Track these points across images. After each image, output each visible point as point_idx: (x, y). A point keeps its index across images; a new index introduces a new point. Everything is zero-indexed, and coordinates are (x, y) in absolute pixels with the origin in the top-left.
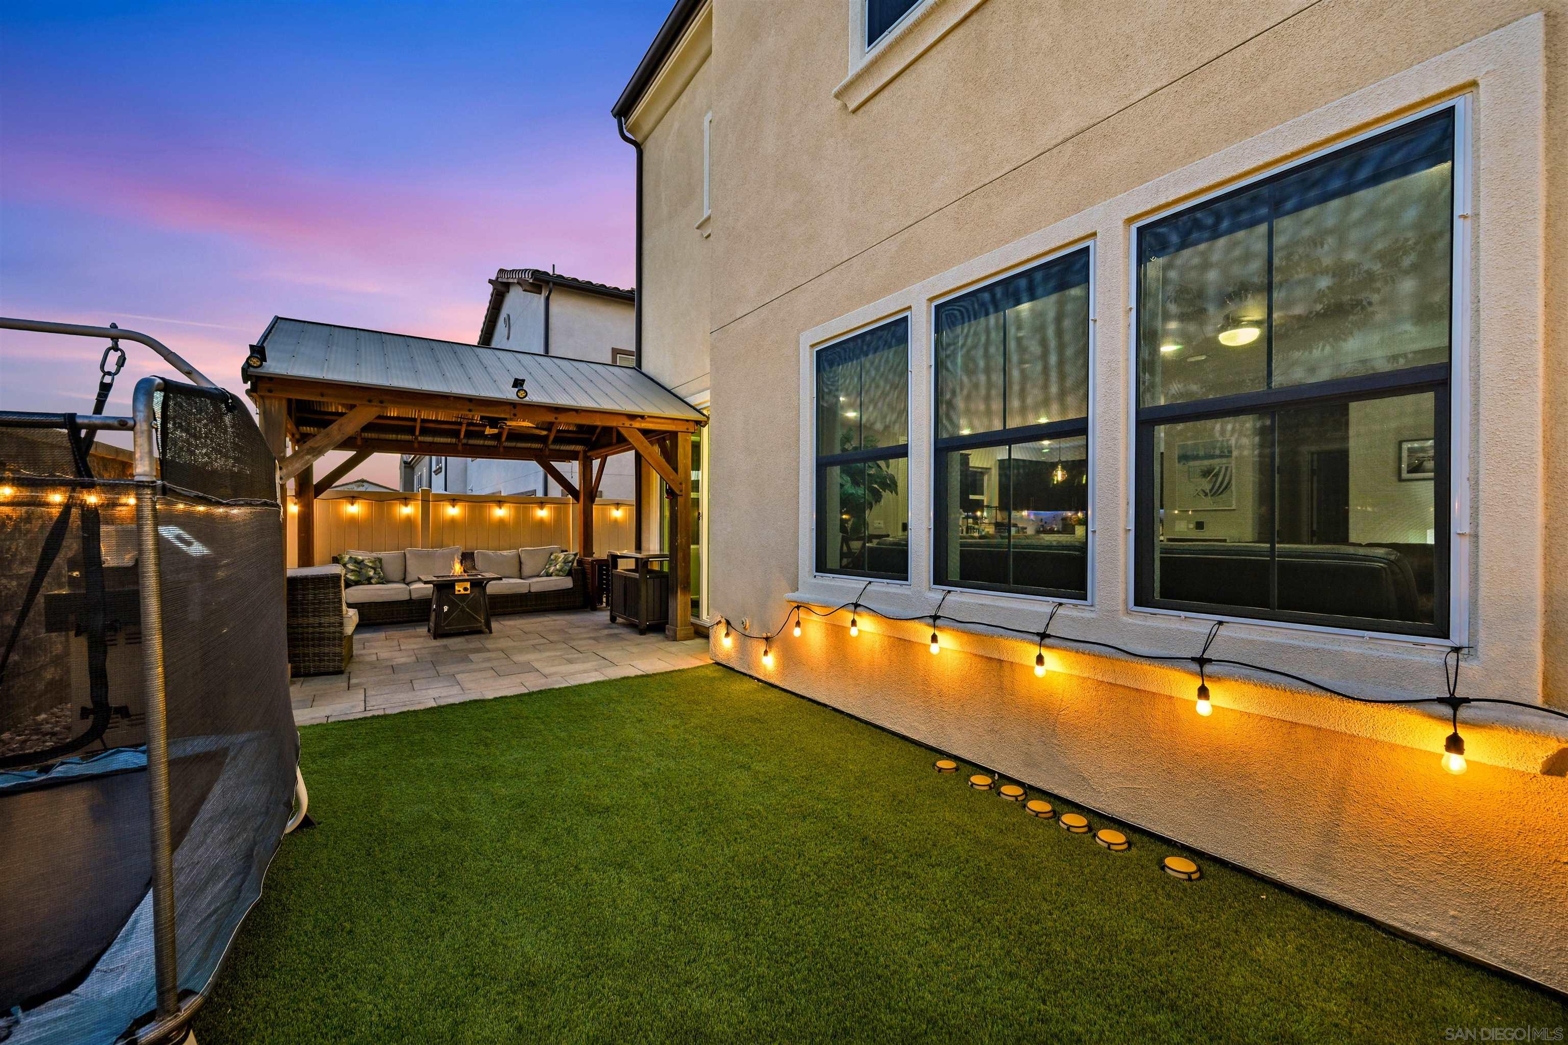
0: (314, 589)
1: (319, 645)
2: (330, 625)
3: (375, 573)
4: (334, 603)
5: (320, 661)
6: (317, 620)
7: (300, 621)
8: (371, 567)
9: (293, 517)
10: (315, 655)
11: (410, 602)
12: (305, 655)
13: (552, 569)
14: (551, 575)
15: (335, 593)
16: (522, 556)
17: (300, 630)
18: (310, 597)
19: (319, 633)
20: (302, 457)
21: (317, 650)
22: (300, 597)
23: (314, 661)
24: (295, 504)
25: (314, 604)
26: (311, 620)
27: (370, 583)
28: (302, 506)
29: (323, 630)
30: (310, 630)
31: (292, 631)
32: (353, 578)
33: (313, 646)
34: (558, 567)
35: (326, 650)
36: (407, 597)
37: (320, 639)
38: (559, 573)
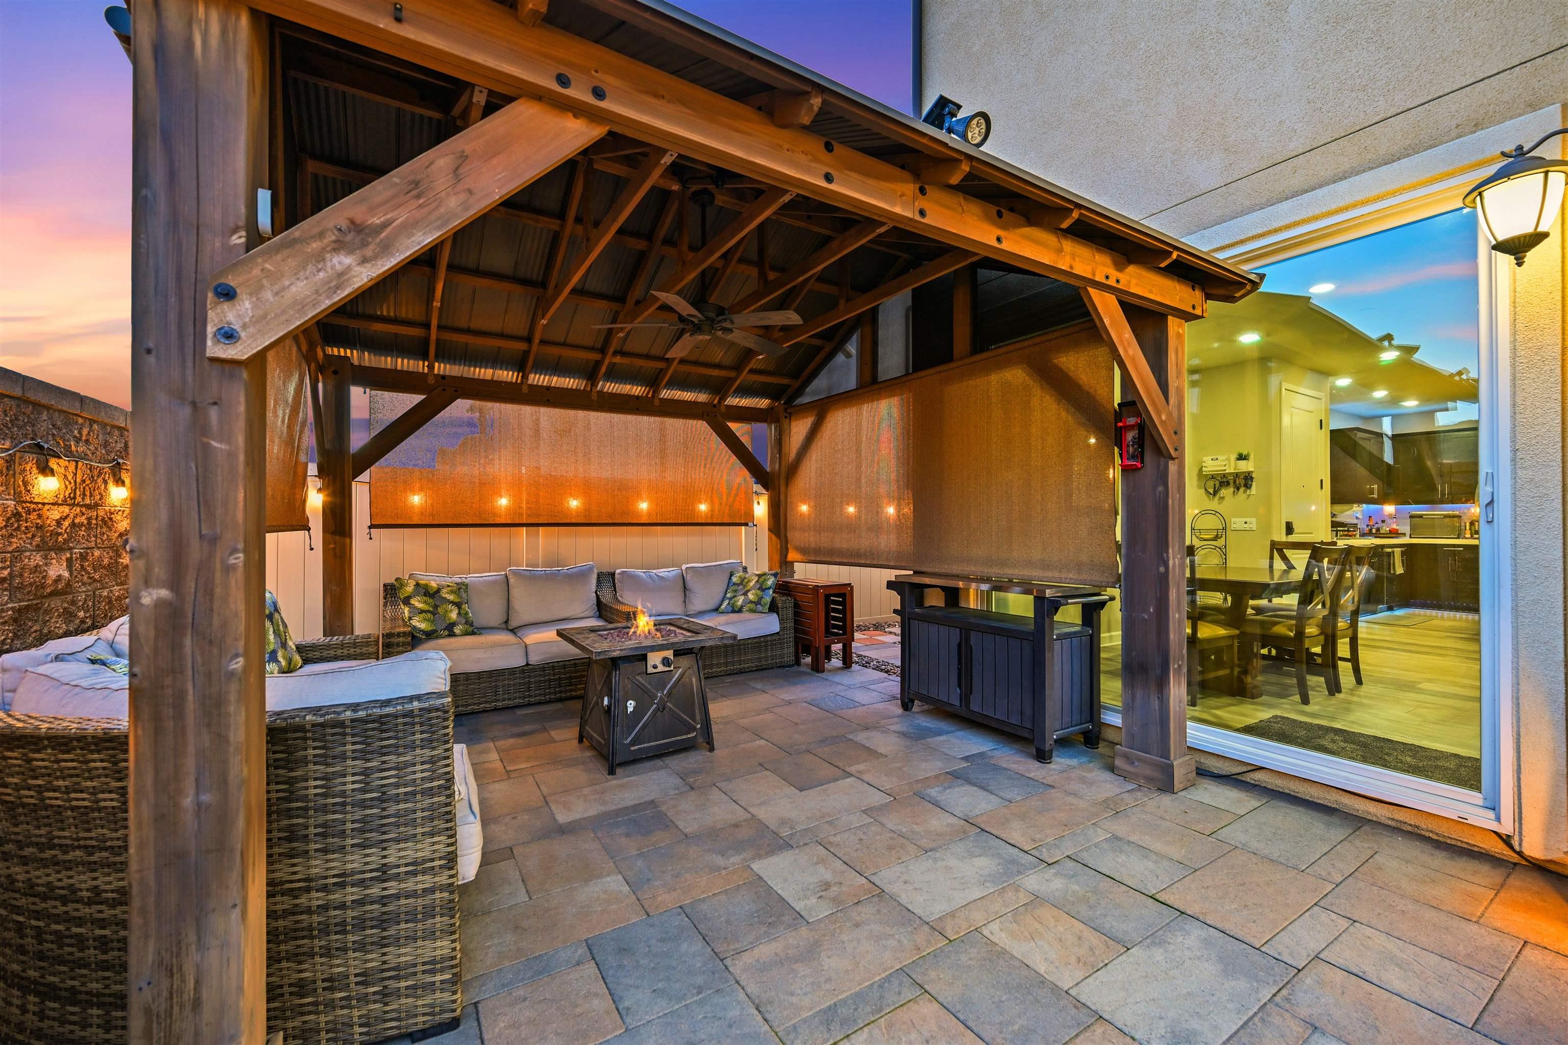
0: (364, 755)
1: (382, 943)
2: (418, 867)
3: (459, 614)
4: (430, 792)
5: (385, 995)
6: (374, 857)
7: (317, 867)
8: (453, 603)
9: (314, 511)
10: (365, 978)
11: (527, 670)
12: (333, 983)
13: (740, 600)
14: (740, 611)
15: (432, 761)
16: (688, 578)
17: (316, 899)
18: (351, 783)
19: (383, 900)
20: (319, 257)
21: (373, 960)
22: (313, 788)
23: (364, 999)
24: (320, 490)
25: (363, 804)
26: (354, 861)
27: (452, 635)
28: (327, 495)
29: (393, 887)
30: (352, 894)
31: (285, 903)
32: (423, 626)
33: (361, 947)
34: (751, 596)
35: (404, 955)
36: (519, 662)
37: (383, 922)
38: (755, 607)
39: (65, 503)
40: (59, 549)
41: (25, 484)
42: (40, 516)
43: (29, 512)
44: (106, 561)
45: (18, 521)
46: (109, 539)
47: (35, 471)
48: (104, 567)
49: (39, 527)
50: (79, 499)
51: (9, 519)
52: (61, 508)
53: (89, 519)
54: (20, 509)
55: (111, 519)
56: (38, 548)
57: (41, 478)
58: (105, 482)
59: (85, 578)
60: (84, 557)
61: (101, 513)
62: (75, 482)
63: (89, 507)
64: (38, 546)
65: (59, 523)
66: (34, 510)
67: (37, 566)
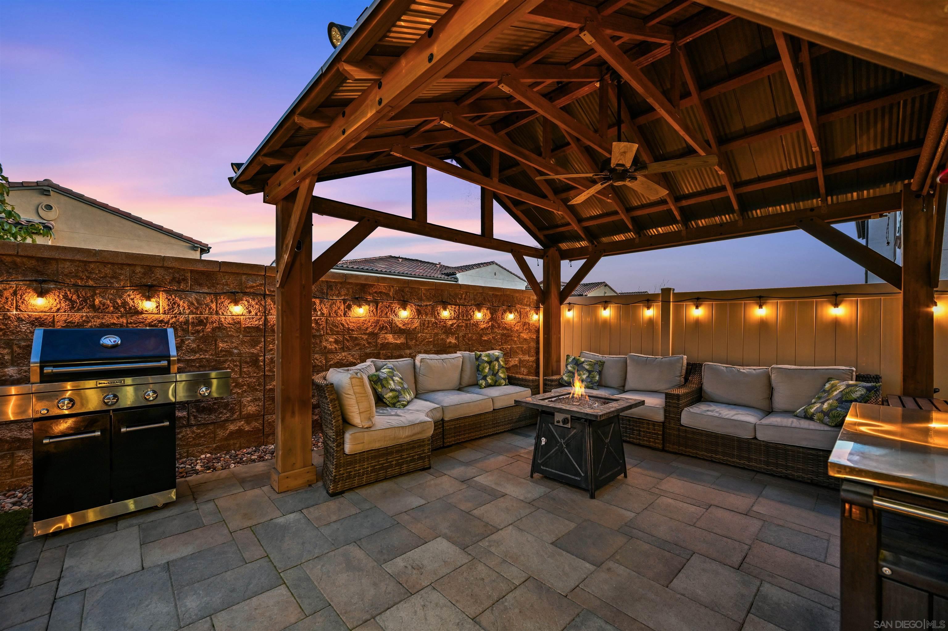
13: (816, 406)
14: (809, 418)
16: (773, 377)
39: (454, 318)
40: (453, 334)
41: (438, 313)
42: (445, 323)
43: (440, 322)
44: (474, 338)
45: (436, 325)
46: (476, 331)
47: (442, 309)
48: (473, 340)
49: (445, 327)
50: (460, 318)
51: (433, 324)
52: (453, 321)
53: (467, 324)
54: (437, 321)
55: (478, 324)
56: (444, 333)
57: (444, 312)
58: (473, 312)
59: (464, 343)
60: (464, 336)
61: (472, 322)
62: (459, 312)
63: (466, 320)
64: (443, 332)
65: (452, 325)
66: (442, 321)
67: (443, 338)
